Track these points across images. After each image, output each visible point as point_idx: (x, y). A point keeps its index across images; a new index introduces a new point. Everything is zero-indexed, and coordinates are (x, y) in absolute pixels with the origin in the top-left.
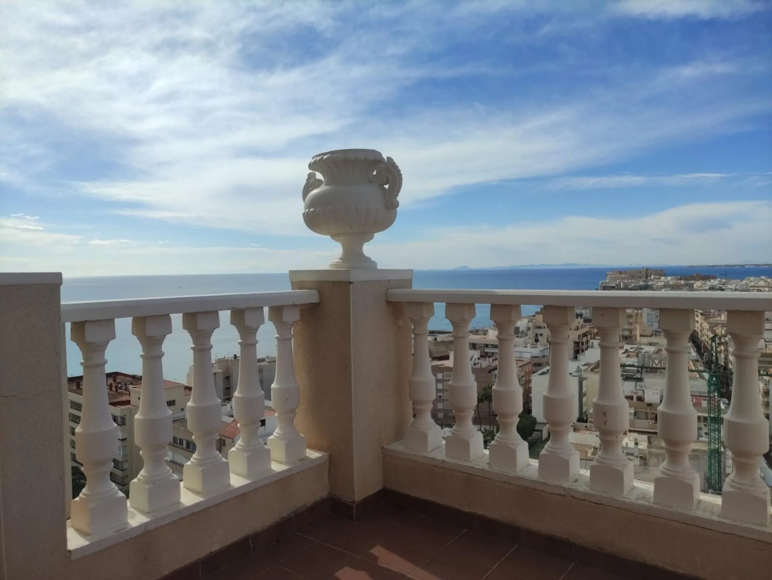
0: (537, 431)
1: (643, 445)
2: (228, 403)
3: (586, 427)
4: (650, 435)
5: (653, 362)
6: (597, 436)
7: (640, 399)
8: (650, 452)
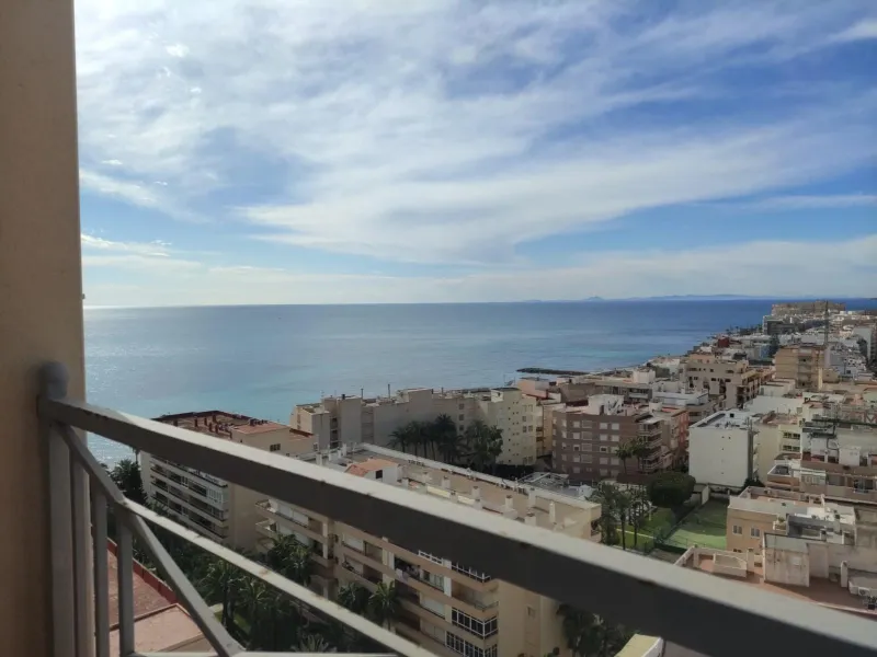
0: (695, 493)
1: (849, 518)
2: (338, 450)
3: (766, 492)
4: (858, 507)
5: (866, 417)
6: (784, 504)
7: (833, 460)
8: (858, 529)
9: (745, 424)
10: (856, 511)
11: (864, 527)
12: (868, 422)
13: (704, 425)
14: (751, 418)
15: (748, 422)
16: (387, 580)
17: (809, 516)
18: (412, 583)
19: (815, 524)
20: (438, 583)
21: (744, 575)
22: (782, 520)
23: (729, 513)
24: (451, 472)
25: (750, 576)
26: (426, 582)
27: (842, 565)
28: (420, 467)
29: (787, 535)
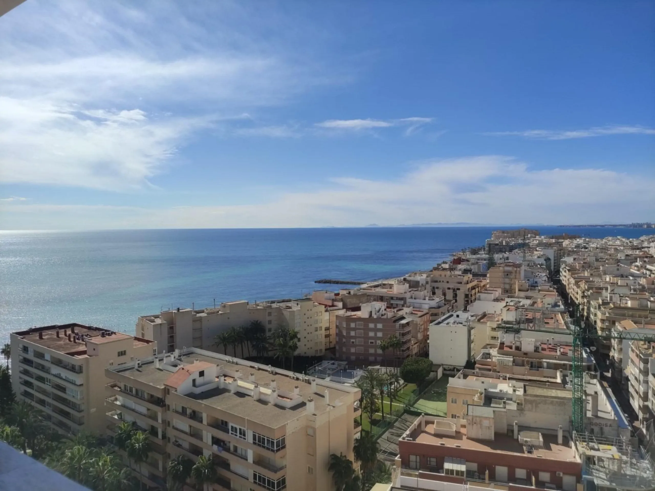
0: (433, 371)
1: (520, 392)
2: (172, 354)
3: (474, 373)
4: (526, 383)
5: (528, 325)
6: (483, 382)
7: (518, 348)
8: (525, 399)
9: (466, 322)
10: (525, 386)
11: (528, 398)
12: (529, 328)
13: (439, 323)
14: (470, 318)
15: (468, 320)
16: (207, 453)
17: (497, 390)
18: (224, 455)
19: (500, 396)
20: (244, 453)
21: (454, 434)
22: (481, 394)
23: (448, 390)
24: (257, 369)
25: (458, 436)
26: (235, 453)
27: (514, 424)
28: (234, 365)
29: (482, 405)
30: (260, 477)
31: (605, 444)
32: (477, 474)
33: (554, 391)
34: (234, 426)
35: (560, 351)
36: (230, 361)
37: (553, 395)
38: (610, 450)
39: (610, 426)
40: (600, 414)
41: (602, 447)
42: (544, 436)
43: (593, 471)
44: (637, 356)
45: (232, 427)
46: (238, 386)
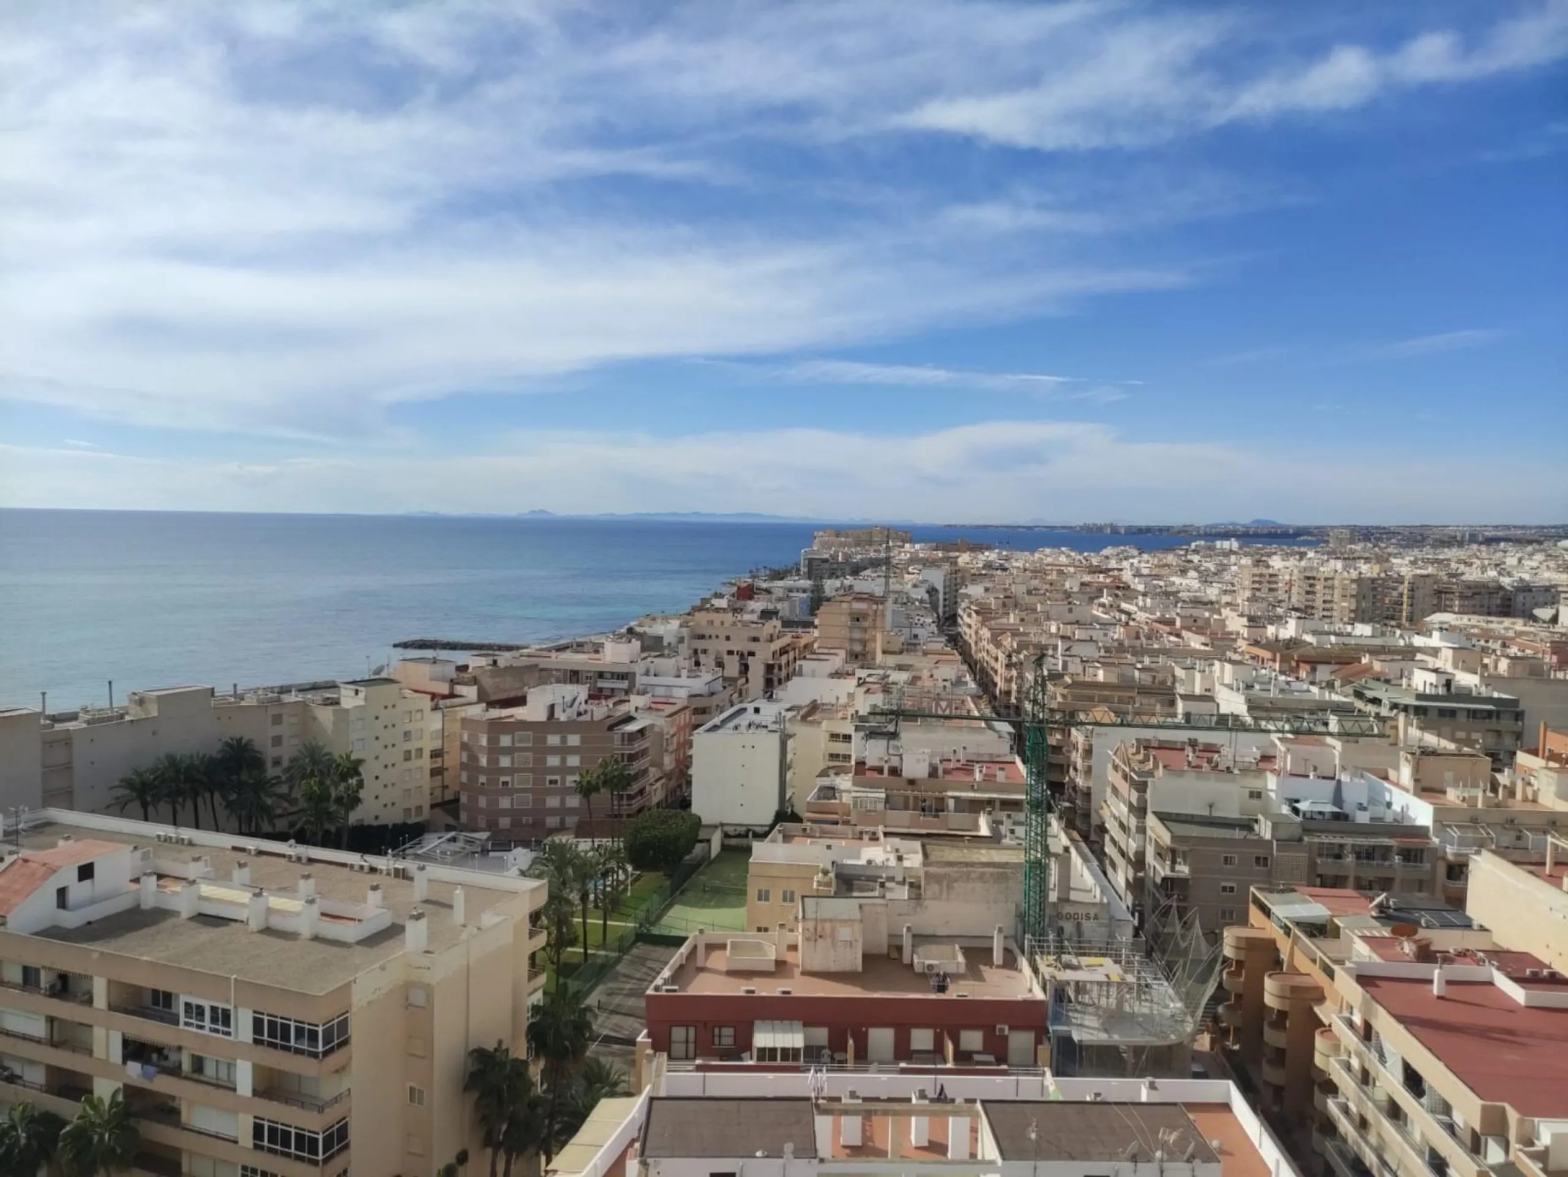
0: (701, 841)
1: (914, 860)
3: (805, 830)
4: (926, 840)
5: (938, 705)
6: (829, 847)
7: (895, 772)
8: (926, 873)
9: (775, 722)
10: (923, 846)
11: (932, 870)
12: (940, 712)
13: (715, 728)
14: (784, 713)
15: (780, 720)
16: (104, 1089)
17: (862, 862)
18: (163, 1084)
19: (869, 873)
20: (223, 1073)
21: (772, 967)
22: (826, 873)
23: (751, 869)
24: (253, 853)
25: (781, 968)
26: (196, 1076)
27: (905, 930)
28: (183, 847)
29: (832, 894)
30: (273, 1131)
31: (1089, 955)
32: (827, 1052)
33: (984, 851)
34: (195, 1001)
35: (981, 771)
36: (171, 838)
37: (983, 859)
38: (1101, 965)
39: (1096, 917)
40: (1074, 896)
41: (1085, 960)
42: (967, 952)
43: (1071, 1014)
44: (1125, 777)
45: (188, 1005)
46: (201, 898)
